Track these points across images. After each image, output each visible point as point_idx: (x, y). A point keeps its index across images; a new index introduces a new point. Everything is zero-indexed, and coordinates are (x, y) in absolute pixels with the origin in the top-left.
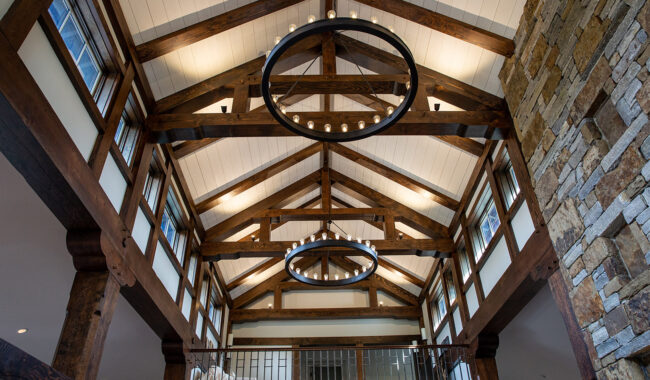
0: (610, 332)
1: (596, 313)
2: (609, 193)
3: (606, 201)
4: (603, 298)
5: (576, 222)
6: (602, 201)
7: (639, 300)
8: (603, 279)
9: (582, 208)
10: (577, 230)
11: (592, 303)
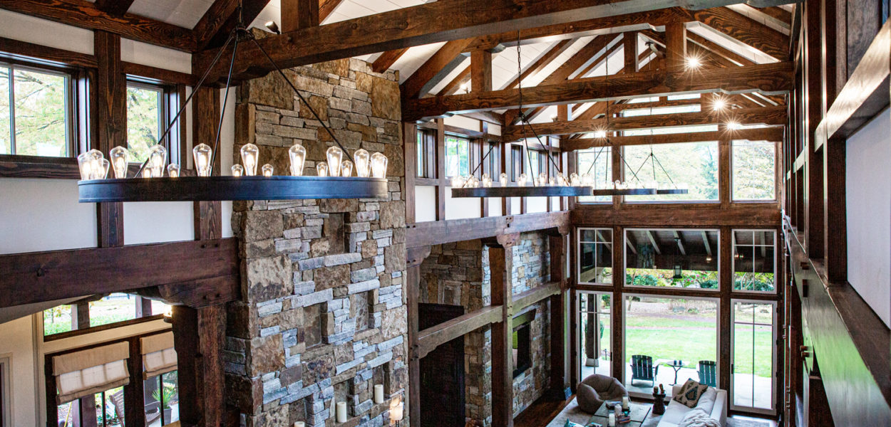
0: (283, 383)
1: (276, 365)
2: (324, 282)
3: (319, 287)
4: (287, 355)
5: (287, 283)
6: (318, 284)
7: (316, 364)
8: (293, 340)
9: (297, 274)
10: (285, 290)
11: (276, 357)
